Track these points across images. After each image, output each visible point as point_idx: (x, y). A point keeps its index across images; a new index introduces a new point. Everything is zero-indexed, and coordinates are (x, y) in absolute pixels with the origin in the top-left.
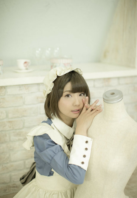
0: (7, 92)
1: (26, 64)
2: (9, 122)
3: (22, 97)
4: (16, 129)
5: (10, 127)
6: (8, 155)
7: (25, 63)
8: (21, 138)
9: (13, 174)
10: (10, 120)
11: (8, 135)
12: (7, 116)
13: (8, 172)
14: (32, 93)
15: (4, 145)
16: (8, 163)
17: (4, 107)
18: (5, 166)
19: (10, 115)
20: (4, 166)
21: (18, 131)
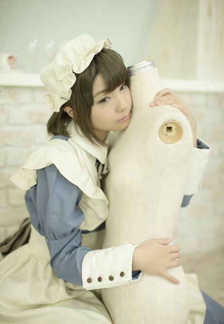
3: (3, 110)
14: (21, 104)
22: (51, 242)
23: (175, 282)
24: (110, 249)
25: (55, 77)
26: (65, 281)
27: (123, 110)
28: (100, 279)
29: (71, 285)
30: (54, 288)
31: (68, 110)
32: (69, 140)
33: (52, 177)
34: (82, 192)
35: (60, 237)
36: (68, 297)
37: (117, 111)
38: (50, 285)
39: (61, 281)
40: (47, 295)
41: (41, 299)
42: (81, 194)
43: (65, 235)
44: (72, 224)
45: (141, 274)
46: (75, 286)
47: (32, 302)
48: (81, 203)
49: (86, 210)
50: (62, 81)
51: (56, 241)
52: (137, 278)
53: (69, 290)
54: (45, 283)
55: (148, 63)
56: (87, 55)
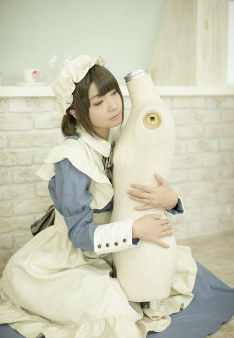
0: (9, 108)
1: (35, 75)
2: (12, 153)
3: (30, 117)
4: (22, 166)
5: (13, 161)
6: (9, 204)
7: (35, 72)
8: (29, 179)
9: (17, 235)
10: (13, 150)
11: (10, 174)
12: (9, 145)
13: (10, 232)
14: (45, 111)
15: (5, 189)
16: (9, 217)
17: (4, 131)
18: (6, 222)
19: (13, 144)
20: (3, 220)
21: (24, 168)
22: (67, 218)
23: (165, 247)
24: (115, 223)
25: (61, 87)
26: (83, 251)
27: (114, 110)
28: (107, 245)
29: (87, 254)
30: (73, 256)
31: (73, 112)
32: (79, 139)
33: (66, 168)
34: (91, 178)
35: (73, 213)
36: (85, 263)
37: (109, 111)
38: (70, 254)
39: (79, 250)
40: (69, 261)
41: (64, 264)
42: (89, 180)
43: (77, 212)
44: (83, 203)
45: (140, 242)
46: (90, 254)
47: (57, 267)
48: (91, 188)
49: (95, 193)
50: (66, 89)
51: (71, 217)
52: (136, 245)
53: (86, 258)
54: (67, 252)
55: (142, 71)
56: (84, 69)
